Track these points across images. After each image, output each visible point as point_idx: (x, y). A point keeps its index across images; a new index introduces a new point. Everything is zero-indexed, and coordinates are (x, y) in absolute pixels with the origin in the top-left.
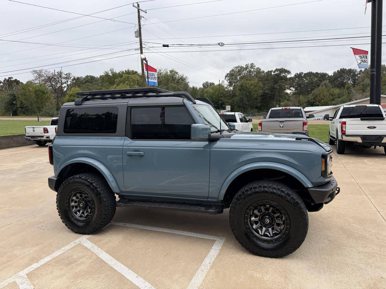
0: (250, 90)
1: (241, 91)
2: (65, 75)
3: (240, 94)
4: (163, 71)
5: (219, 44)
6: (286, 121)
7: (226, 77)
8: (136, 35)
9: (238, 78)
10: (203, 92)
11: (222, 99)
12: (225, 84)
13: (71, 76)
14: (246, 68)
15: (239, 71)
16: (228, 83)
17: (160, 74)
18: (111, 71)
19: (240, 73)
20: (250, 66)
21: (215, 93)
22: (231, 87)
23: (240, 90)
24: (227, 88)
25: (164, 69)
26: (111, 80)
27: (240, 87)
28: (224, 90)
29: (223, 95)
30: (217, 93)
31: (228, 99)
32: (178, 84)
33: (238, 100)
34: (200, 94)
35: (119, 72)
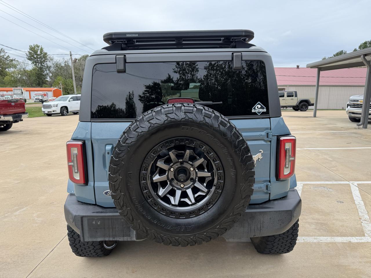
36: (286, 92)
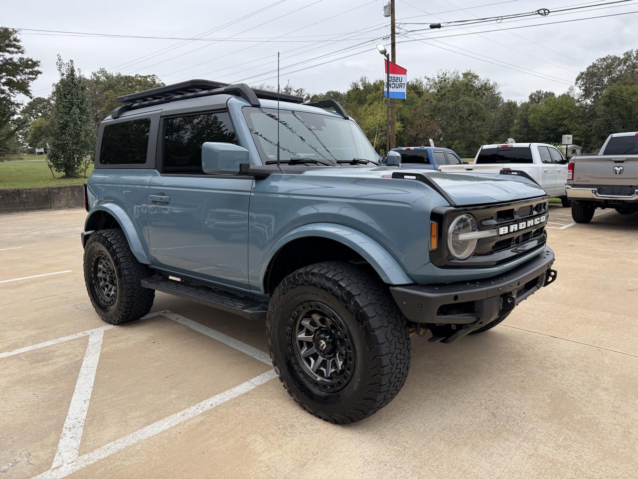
0: (629, 103)
1: (608, 107)
2: (295, 93)
3: (605, 112)
4: (450, 76)
5: (538, 12)
6: (628, 160)
7: (578, 79)
8: (385, 13)
9: (606, 80)
10: (527, 111)
11: (566, 122)
12: (576, 93)
13: (304, 93)
14: (625, 60)
15: (608, 67)
16: (582, 91)
17: (445, 80)
18: (361, 81)
19: (610, 71)
20: (635, 55)
21: (552, 111)
22: (588, 99)
23: (607, 104)
24: (578, 101)
25: (452, 71)
26: (361, 97)
27: (607, 99)
28: (573, 106)
29: (570, 115)
30: (556, 112)
31: (580, 124)
32: (477, 96)
33: (602, 124)
34: (521, 115)
35: (375, 82)
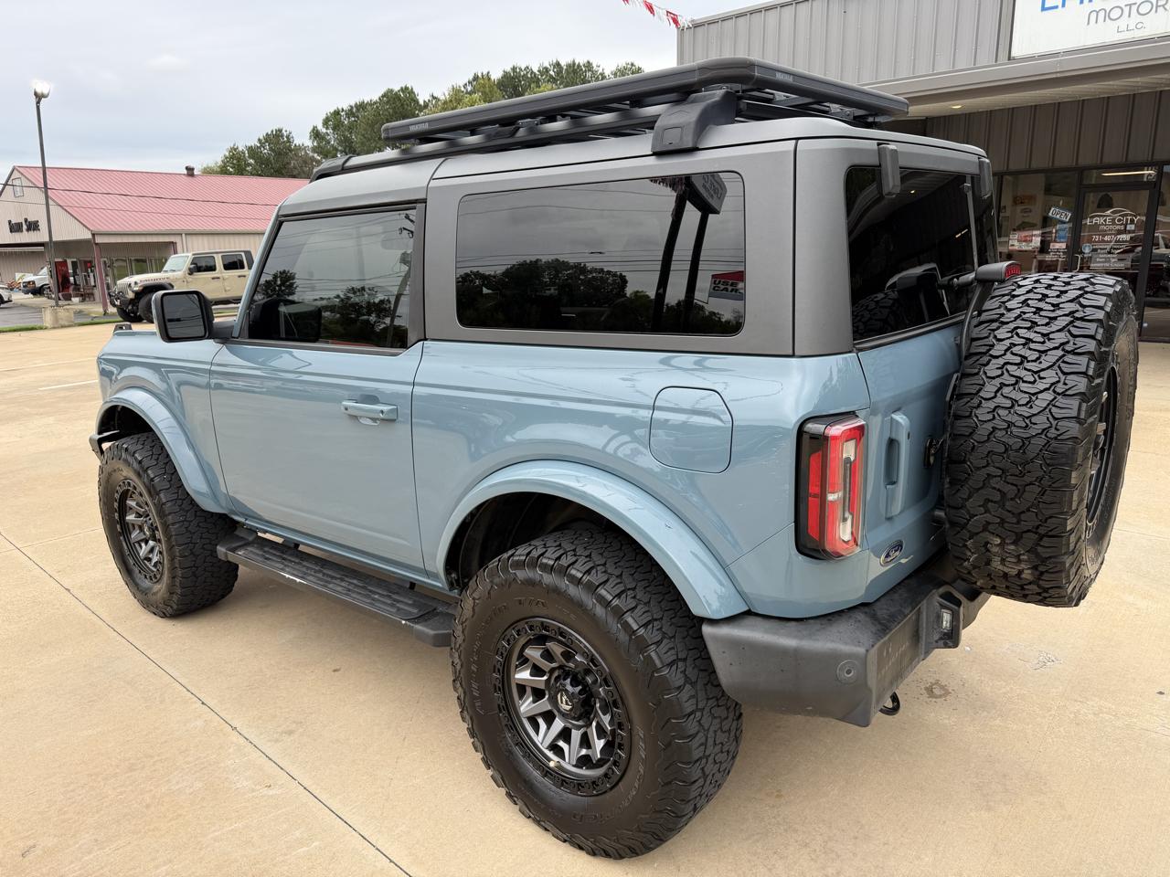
36: (217, 253)
